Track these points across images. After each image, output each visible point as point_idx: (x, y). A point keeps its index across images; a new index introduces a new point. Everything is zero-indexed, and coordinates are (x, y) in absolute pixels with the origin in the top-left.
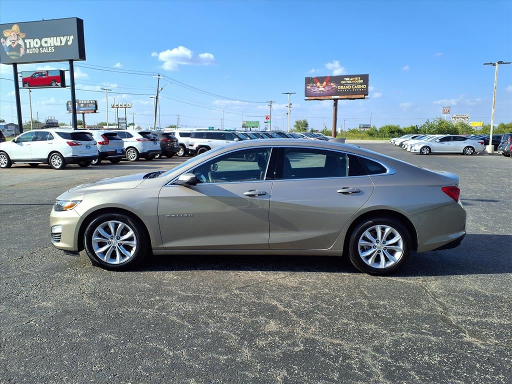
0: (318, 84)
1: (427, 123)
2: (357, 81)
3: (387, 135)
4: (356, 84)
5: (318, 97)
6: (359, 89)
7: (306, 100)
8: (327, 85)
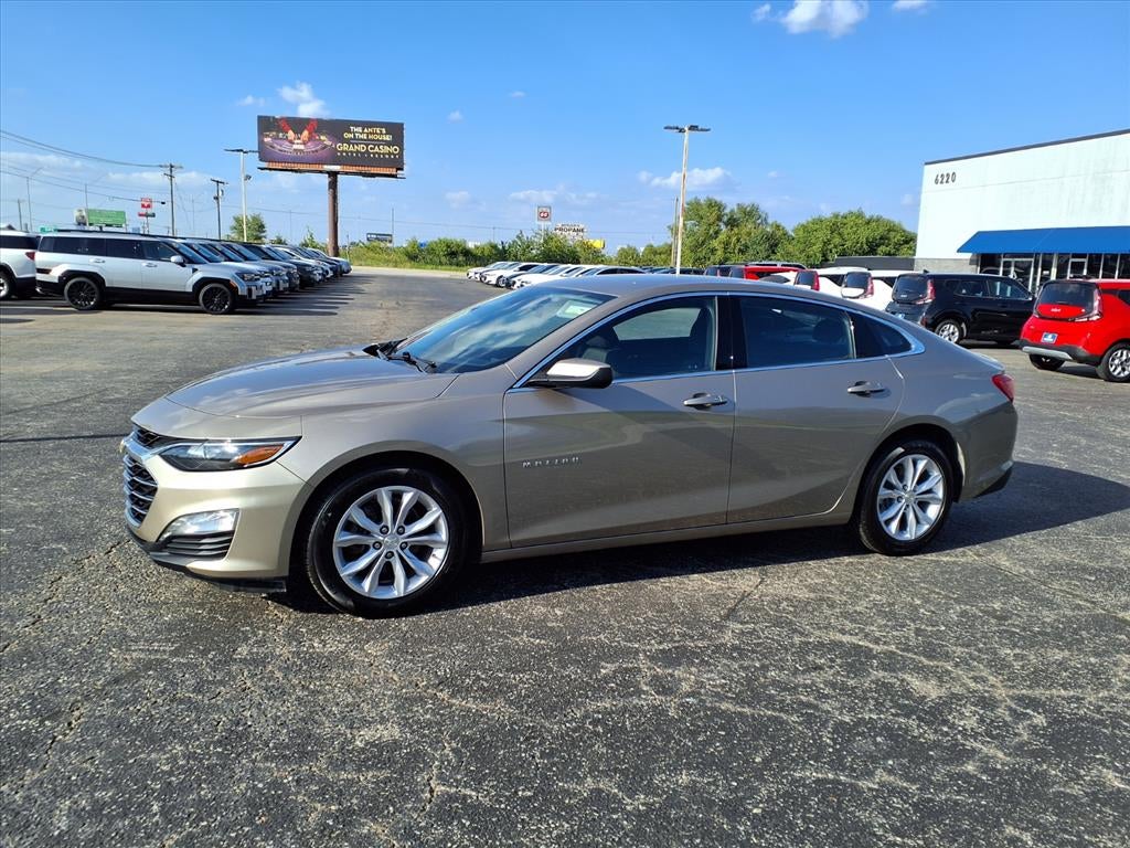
0: (291, 134)
1: (518, 237)
2: (378, 137)
3: (444, 259)
4: (378, 143)
5: (292, 165)
6: (383, 154)
7: (262, 169)
8: (310, 139)
